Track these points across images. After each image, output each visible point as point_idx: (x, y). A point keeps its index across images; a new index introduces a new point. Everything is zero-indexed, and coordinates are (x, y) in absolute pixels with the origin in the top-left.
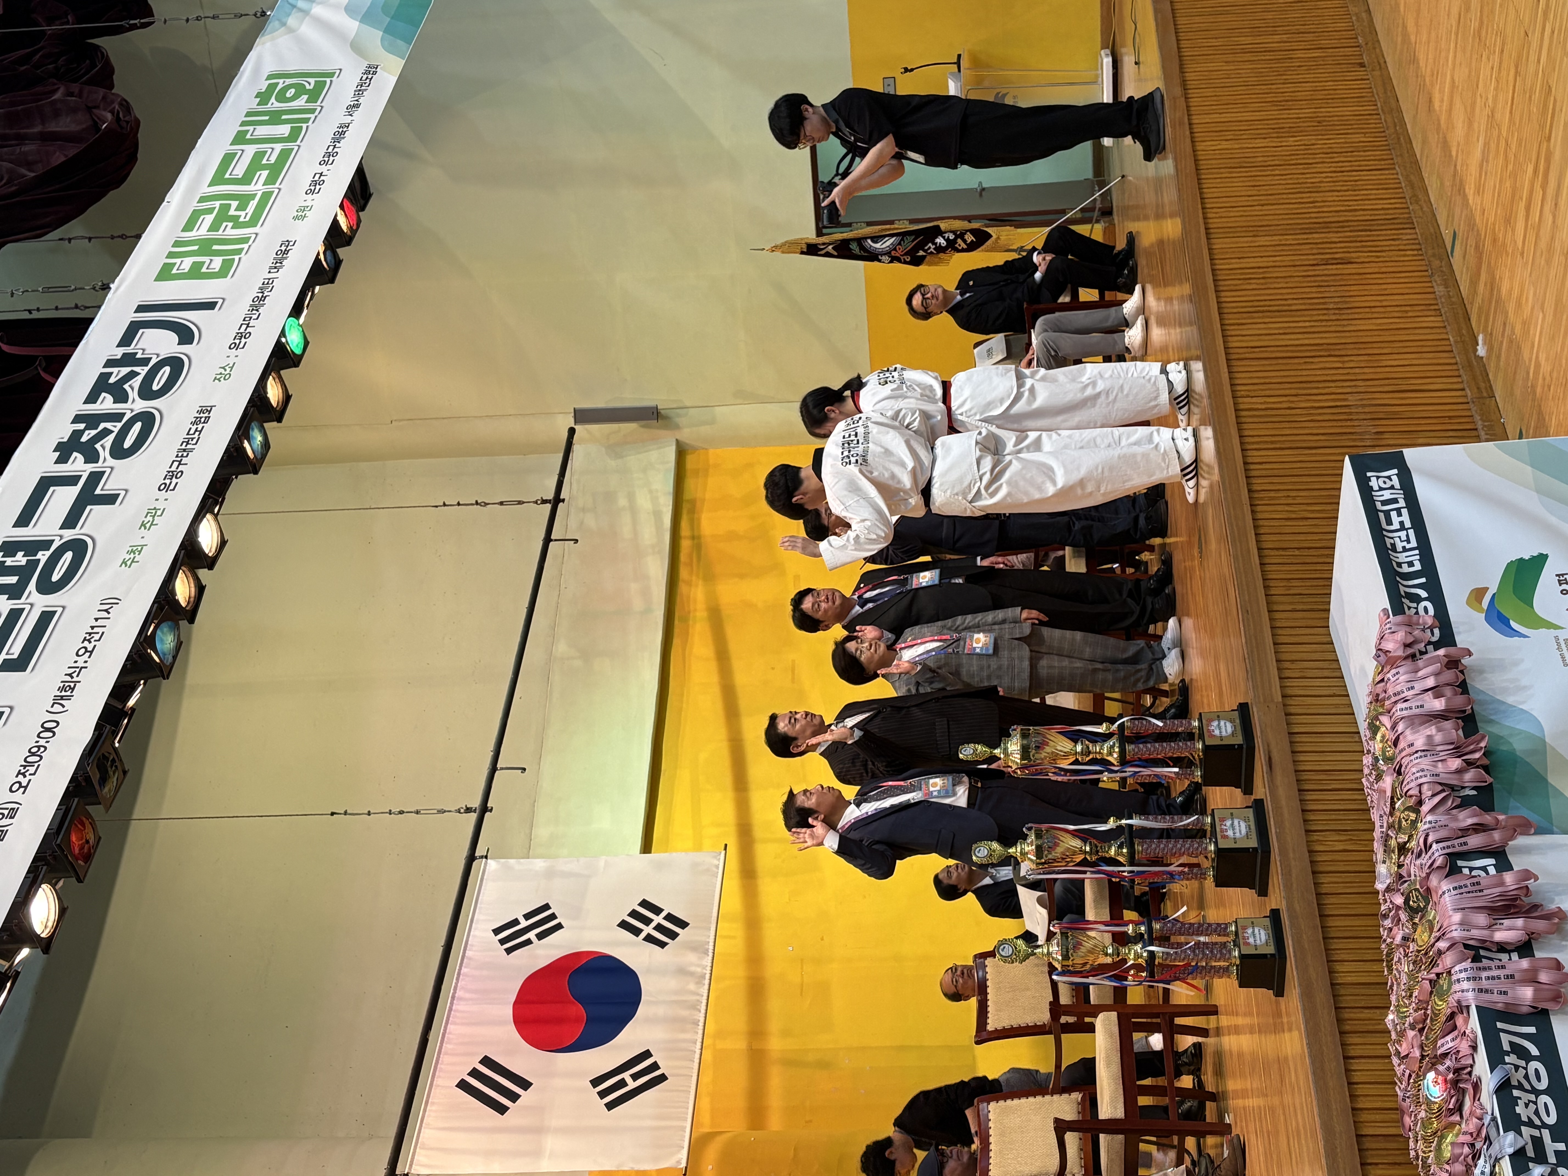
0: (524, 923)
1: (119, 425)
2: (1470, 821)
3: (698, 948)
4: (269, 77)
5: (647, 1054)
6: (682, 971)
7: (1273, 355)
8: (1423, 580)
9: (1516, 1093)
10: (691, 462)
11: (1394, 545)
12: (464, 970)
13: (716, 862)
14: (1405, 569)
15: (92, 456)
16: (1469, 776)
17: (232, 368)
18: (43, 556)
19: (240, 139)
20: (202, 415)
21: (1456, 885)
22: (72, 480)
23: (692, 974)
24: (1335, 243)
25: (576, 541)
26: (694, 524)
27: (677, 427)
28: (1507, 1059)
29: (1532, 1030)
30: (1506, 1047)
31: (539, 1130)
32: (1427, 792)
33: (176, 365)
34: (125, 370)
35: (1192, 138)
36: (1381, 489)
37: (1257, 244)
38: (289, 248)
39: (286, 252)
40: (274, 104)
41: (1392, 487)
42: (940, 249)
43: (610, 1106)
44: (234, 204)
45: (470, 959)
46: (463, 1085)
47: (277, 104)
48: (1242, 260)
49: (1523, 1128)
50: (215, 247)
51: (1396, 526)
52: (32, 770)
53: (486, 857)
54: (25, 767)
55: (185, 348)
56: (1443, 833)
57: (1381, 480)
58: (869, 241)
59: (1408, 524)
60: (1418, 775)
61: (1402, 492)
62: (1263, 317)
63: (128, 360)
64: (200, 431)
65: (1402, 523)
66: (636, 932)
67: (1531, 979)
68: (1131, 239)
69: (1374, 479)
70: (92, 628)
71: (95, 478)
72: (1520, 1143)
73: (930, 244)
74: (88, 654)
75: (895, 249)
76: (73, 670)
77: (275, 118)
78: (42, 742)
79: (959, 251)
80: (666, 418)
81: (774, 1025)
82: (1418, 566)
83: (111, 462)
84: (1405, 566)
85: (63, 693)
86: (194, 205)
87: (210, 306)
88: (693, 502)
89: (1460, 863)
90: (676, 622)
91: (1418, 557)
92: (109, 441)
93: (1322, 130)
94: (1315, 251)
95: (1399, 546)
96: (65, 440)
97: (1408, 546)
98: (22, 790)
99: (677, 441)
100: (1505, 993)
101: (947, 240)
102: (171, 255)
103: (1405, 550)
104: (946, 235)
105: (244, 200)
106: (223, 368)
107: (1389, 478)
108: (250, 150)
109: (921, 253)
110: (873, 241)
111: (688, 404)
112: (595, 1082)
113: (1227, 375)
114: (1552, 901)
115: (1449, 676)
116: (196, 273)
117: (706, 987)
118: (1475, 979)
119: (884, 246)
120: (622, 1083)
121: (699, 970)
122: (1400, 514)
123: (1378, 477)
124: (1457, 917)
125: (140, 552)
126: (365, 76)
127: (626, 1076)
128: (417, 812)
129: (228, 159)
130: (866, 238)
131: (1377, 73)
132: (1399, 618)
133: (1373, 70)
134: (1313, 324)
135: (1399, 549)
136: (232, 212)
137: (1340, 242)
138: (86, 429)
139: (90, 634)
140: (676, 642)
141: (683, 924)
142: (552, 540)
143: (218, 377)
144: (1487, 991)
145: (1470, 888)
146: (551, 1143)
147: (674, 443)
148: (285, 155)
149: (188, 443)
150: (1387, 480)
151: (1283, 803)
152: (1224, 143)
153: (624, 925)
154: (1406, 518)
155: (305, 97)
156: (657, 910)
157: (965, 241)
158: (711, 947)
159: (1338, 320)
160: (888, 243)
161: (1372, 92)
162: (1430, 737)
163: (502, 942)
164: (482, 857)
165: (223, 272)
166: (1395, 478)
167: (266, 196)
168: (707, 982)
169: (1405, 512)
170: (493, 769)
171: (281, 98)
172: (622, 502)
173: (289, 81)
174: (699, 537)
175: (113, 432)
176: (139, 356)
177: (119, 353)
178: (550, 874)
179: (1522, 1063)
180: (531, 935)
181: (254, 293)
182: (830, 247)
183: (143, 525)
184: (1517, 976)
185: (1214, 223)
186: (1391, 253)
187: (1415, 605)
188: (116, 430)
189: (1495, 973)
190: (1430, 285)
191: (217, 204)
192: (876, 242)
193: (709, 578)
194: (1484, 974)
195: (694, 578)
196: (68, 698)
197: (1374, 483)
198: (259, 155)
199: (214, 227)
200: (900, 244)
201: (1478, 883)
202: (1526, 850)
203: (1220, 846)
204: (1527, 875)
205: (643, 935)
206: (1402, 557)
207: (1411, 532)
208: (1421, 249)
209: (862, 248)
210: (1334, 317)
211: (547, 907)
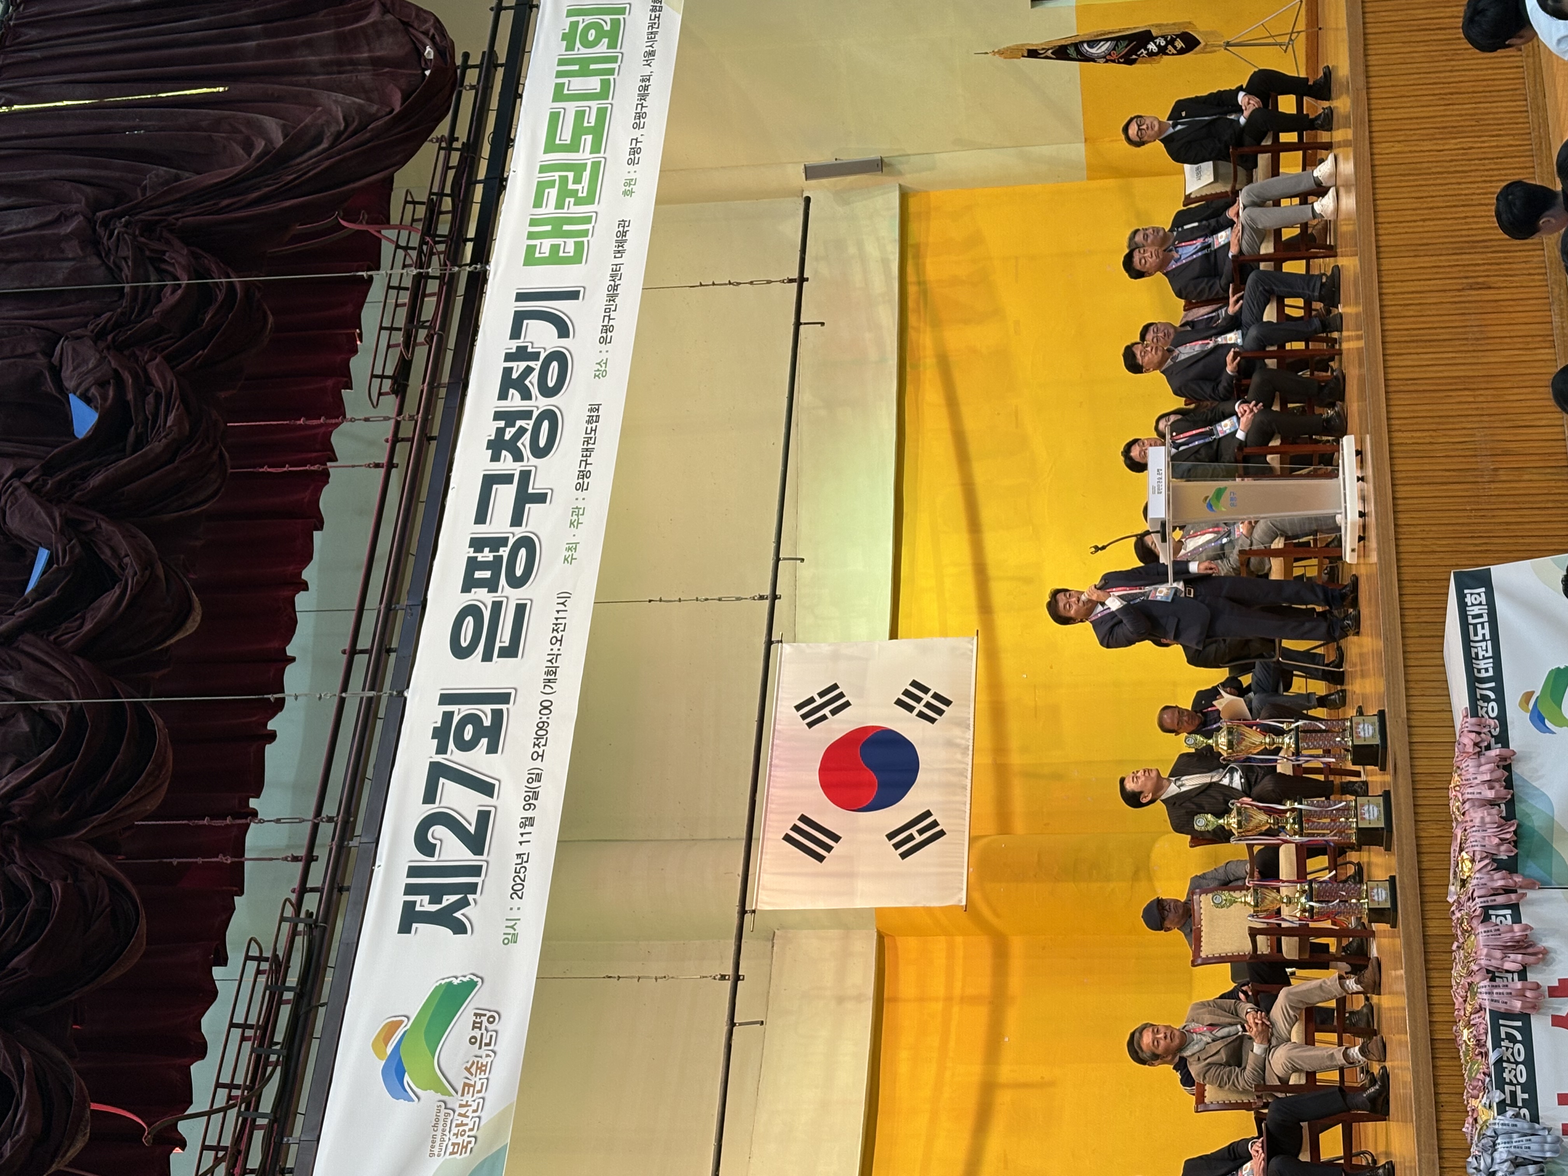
0: (819, 701)
1: (531, 422)
2: (1500, 883)
3: (961, 723)
4: (570, 13)
5: (928, 814)
6: (950, 744)
7: (1421, 388)
8: (1493, 684)
9: (1505, 1065)
10: (913, 205)
11: (1477, 654)
12: (776, 742)
13: (971, 647)
14: (1483, 674)
15: (518, 457)
16: (1503, 848)
17: (606, 363)
18: (504, 552)
19: (559, 95)
20: (592, 414)
21: (1486, 929)
22: (507, 479)
23: (958, 746)
24: (1478, 265)
25: (823, 324)
26: (920, 269)
27: (900, 173)
28: (1503, 1044)
29: (1519, 1024)
30: (1503, 1036)
31: (851, 875)
32: (1478, 857)
33: (559, 357)
34: (523, 365)
35: (1371, 138)
36: (1473, 605)
37: (1417, 266)
38: (626, 229)
39: (624, 234)
40: (581, 51)
41: (1480, 604)
42: (1151, 54)
43: (904, 855)
44: (571, 175)
45: (779, 732)
46: (788, 838)
47: (584, 50)
48: (1404, 284)
49: (1506, 1086)
50: (565, 228)
51: (1480, 638)
52: (543, 742)
53: (781, 642)
54: (538, 739)
55: (564, 342)
56: (1482, 892)
57: (1473, 596)
58: (1085, 45)
59: (1488, 637)
60: (1474, 844)
61: (1486, 607)
62: (1417, 347)
63: (521, 354)
64: (595, 430)
65: (1484, 635)
66: (910, 709)
67: (1521, 994)
68: (1328, 73)
69: (1468, 596)
70: (557, 619)
71: (525, 476)
72: (1503, 1096)
73: (1143, 50)
74: (559, 643)
75: (1110, 54)
76: (551, 657)
77: (584, 68)
78: (544, 719)
79: (1168, 54)
80: (890, 165)
81: (1014, 743)
82: (1491, 673)
83: (534, 461)
84: (1483, 671)
85: (549, 677)
86: (537, 177)
87: (573, 295)
88: (917, 246)
89: (1491, 912)
90: (908, 369)
91: (1491, 665)
92: (527, 438)
93: (1479, 131)
94: (1462, 274)
95: (1481, 654)
96: (493, 438)
97: (1487, 655)
98: (540, 758)
99: (900, 185)
100: (1506, 1003)
101: (1159, 46)
102: (531, 236)
103: (1484, 658)
104: (1157, 41)
105: (578, 169)
106: (599, 364)
107: (1479, 594)
108: (572, 108)
109: (1134, 57)
110: (1089, 46)
111: (909, 153)
112: (890, 836)
113: (1385, 410)
114: (1541, 940)
115: (1500, 773)
116: (555, 258)
117: (970, 757)
118: (1489, 993)
119: (1099, 51)
120: (911, 838)
121: (963, 742)
122: (1483, 628)
123: (1472, 594)
124: (1485, 951)
125: (575, 549)
126: (653, 14)
127: (913, 831)
128: (720, 600)
129: (554, 118)
130: (1082, 42)
131: (1531, 60)
132: (1474, 720)
133: (1528, 56)
134: (1454, 355)
135: (1481, 657)
136: (571, 186)
137: (1484, 264)
138: (507, 426)
139: (556, 625)
140: (909, 388)
141: (947, 703)
142: (801, 324)
143: (597, 373)
144: (1496, 1001)
145: (1494, 933)
146: (861, 885)
147: (897, 188)
148: (602, 114)
149: (588, 443)
150: (1477, 596)
151: (1402, 800)
152: (1397, 144)
153: (899, 702)
154: (1487, 631)
155: (606, 41)
156: (926, 690)
157: (1175, 48)
158: (972, 723)
159: (1474, 351)
160: (1103, 49)
161: (1524, 84)
162: (1483, 818)
163: (804, 717)
164: (778, 642)
165: (577, 258)
166: (1483, 595)
167: (596, 165)
168: (970, 753)
169: (1486, 625)
170: (777, 560)
171: (587, 44)
172: (852, 250)
173: (589, 19)
174: (925, 283)
175: (526, 430)
176: (530, 350)
177: (513, 345)
178: (835, 656)
179: (1511, 1045)
180: (826, 711)
181: (607, 282)
182: (1050, 51)
183: (572, 523)
184: (1513, 993)
185: (1385, 240)
186: (1521, 278)
187: (1486, 704)
188: (530, 428)
189: (1501, 991)
190: (1548, 313)
191: (556, 175)
192: (1091, 47)
193: (936, 324)
194: (1495, 991)
195: (922, 324)
196: (554, 681)
197: (1468, 600)
198: (580, 115)
199: (560, 205)
200: (1114, 49)
201: (1498, 930)
202: (1532, 903)
203: (1360, 826)
204: (1527, 928)
205: (916, 712)
206: (1482, 664)
207: (1489, 643)
208: (1546, 273)
209: (1079, 52)
210: (1471, 348)
211: (835, 687)
